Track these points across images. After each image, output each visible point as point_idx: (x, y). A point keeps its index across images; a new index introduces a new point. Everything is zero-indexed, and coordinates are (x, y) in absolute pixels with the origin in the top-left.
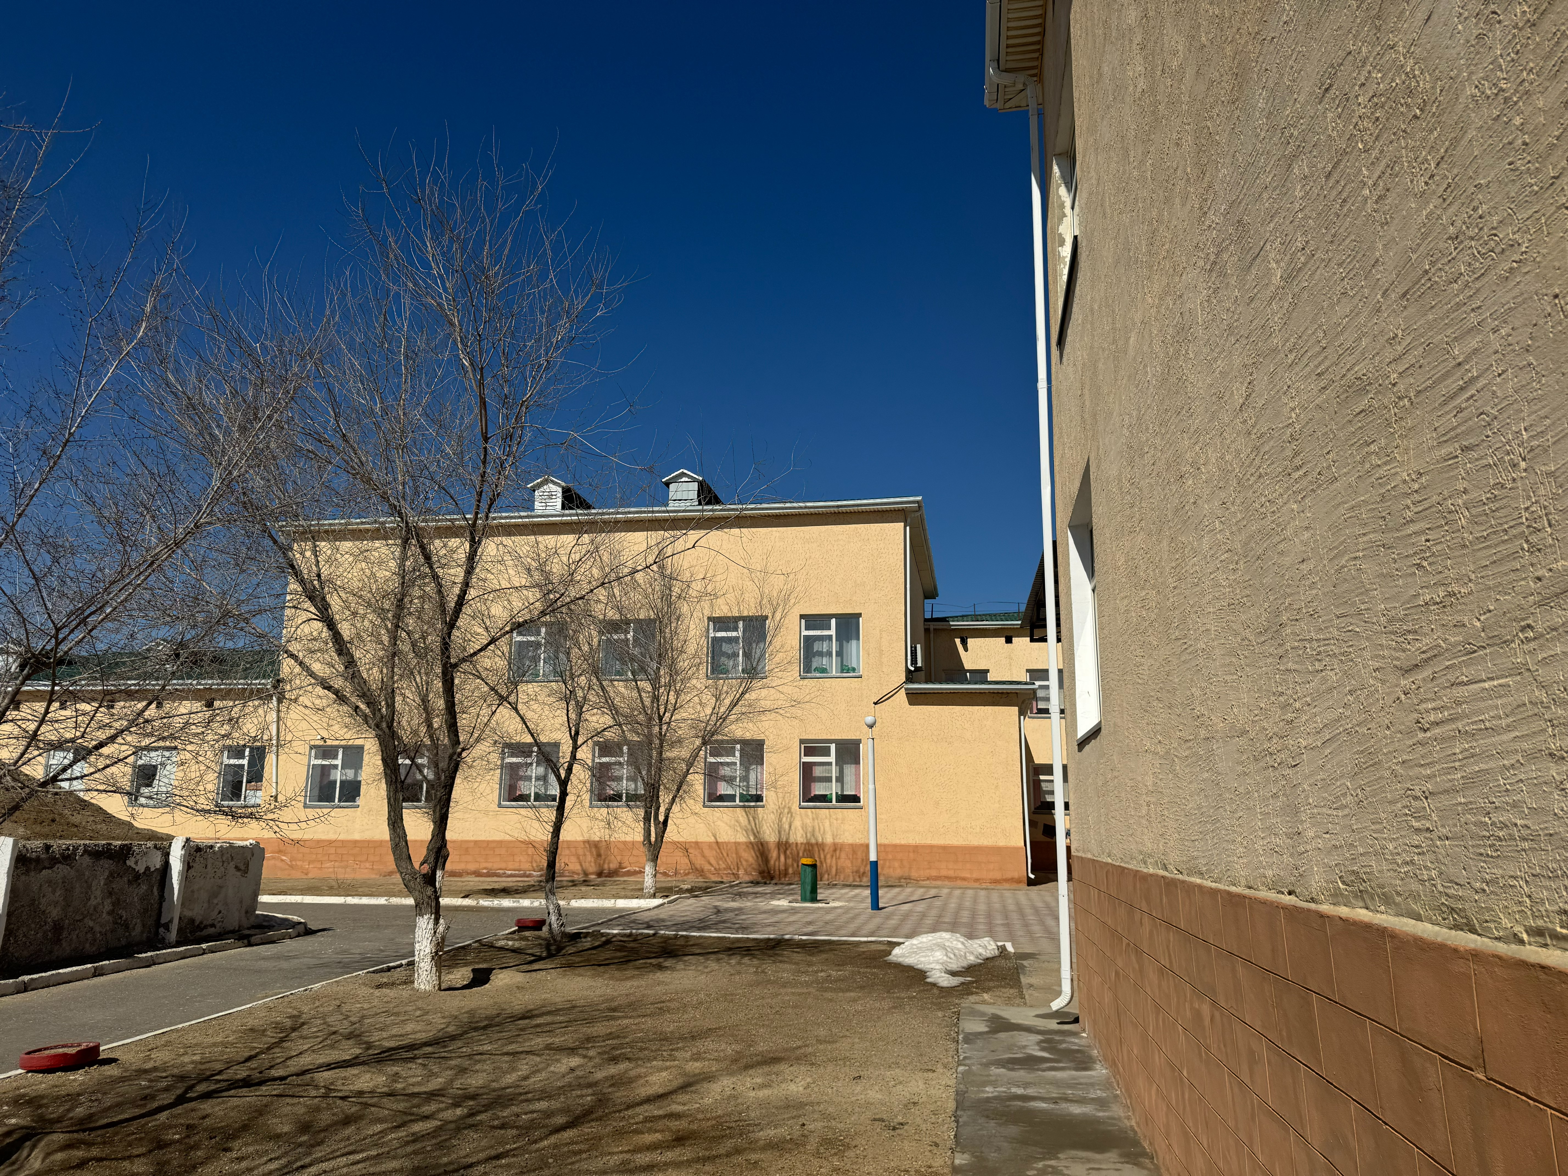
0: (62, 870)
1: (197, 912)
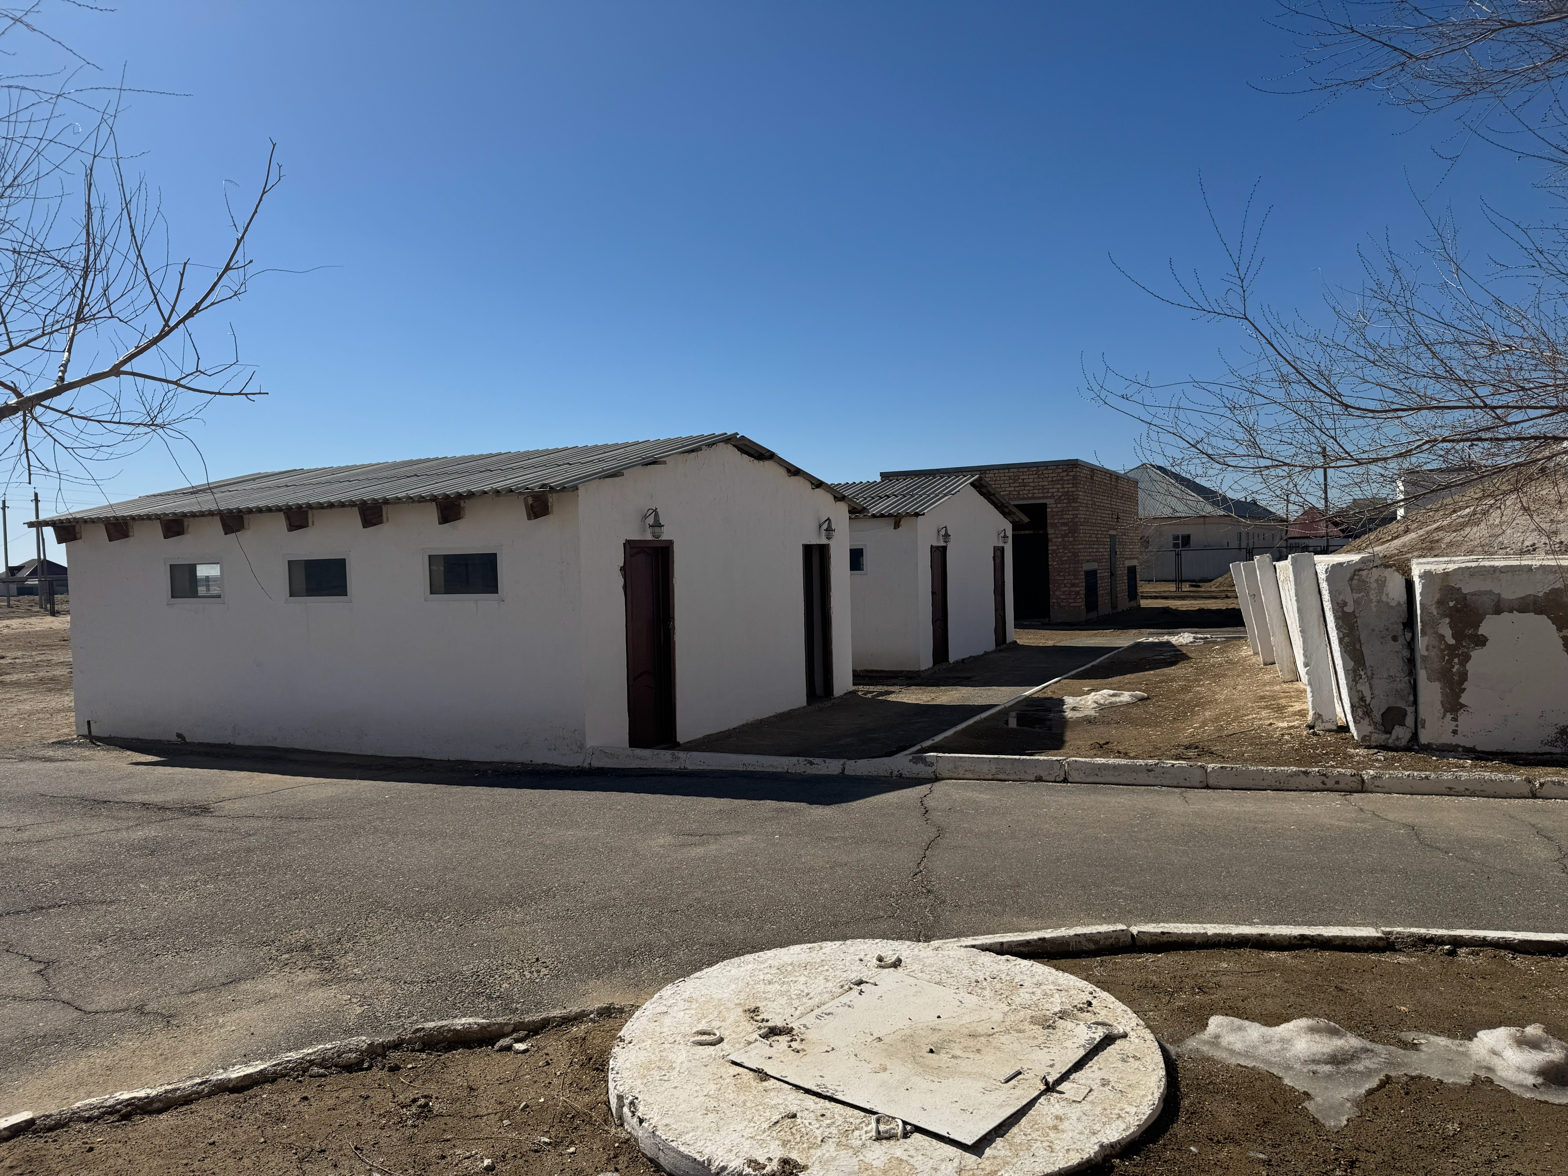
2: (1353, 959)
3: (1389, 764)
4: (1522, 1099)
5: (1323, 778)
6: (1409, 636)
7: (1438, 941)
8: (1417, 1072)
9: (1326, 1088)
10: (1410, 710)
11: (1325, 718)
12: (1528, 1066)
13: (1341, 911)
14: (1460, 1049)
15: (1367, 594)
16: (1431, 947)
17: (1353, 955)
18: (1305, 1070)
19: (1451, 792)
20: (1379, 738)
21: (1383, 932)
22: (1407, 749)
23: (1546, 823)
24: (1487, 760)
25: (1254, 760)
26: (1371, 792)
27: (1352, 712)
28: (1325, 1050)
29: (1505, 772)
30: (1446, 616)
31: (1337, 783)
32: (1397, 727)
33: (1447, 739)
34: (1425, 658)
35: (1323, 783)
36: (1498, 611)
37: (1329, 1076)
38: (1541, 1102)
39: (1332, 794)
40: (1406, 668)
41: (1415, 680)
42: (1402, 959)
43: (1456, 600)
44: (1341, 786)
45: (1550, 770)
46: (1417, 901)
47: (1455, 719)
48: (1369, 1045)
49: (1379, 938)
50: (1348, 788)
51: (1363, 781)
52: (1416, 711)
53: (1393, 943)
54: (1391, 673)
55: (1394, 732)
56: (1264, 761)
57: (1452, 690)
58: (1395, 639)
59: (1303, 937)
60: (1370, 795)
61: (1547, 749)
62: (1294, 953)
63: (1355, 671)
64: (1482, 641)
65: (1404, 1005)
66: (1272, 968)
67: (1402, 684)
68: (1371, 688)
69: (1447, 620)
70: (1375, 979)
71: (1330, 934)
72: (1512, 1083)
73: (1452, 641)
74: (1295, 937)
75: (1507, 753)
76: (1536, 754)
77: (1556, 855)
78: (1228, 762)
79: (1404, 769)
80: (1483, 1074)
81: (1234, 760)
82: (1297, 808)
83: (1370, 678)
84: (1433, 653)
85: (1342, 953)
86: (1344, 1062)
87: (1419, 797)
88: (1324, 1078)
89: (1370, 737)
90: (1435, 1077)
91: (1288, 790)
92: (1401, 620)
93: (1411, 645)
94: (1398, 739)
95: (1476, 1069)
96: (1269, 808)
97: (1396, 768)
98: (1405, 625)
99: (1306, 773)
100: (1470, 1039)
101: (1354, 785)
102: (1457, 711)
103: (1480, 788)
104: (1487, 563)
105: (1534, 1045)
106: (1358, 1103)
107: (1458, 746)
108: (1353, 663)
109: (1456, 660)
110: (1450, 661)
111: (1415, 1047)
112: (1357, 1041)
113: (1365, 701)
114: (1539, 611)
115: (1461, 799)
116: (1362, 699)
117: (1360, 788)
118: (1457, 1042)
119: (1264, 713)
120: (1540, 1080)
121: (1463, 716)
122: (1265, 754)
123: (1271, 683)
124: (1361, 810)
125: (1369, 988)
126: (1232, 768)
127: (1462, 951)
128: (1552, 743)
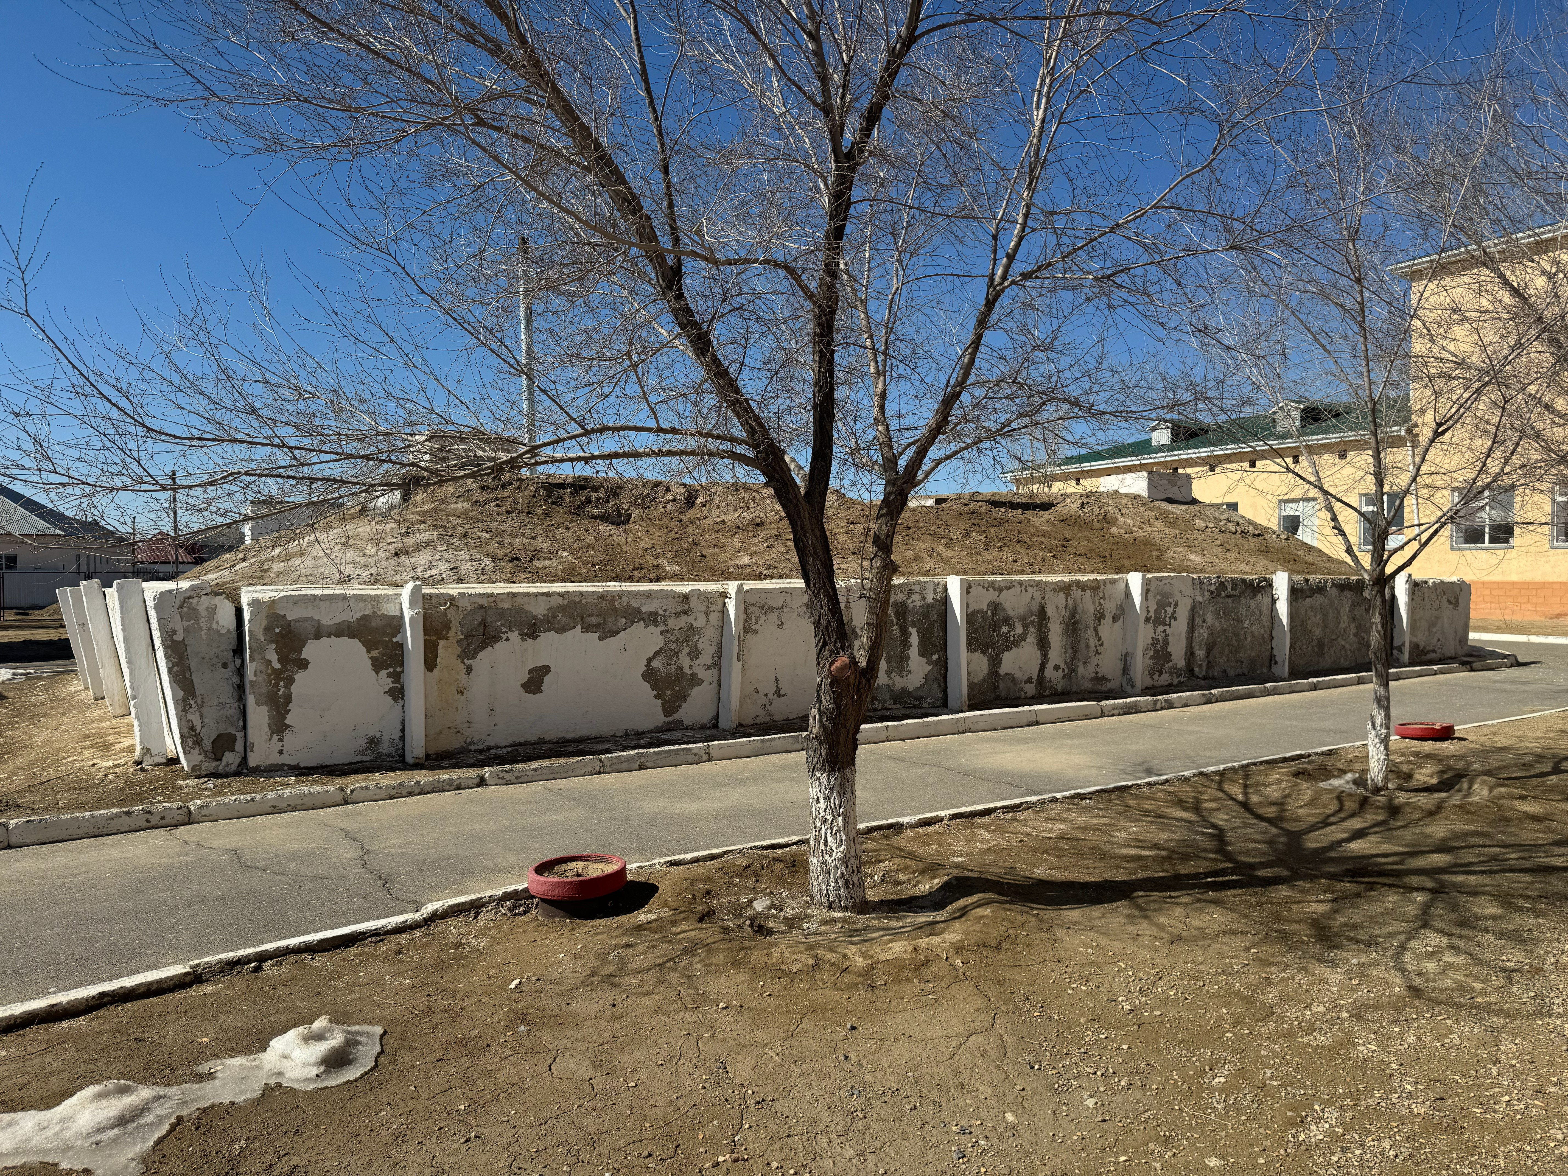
0: (1319, 599)
1: (1421, 639)
2: (157, 1004)
3: (218, 792)
4: (306, 1092)
5: (147, 816)
6: (238, 662)
7: (246, 960)
8: (209, 1103)
9: (110, 1155)
10: (239, 735)
11: (154, 752)
12: (312, 1059)
13: (152, 954)
14: (254, 1063)
15: (198, 621)
16: (238, 968)
17: (157, 999)
18: (87, 1145)
19: (275, 810)
20: (209, 766)
21: (191, 967)
22: (237, 774)
23: (352, 825)
24: (308, 775)
25: (70, 807)
26: (198, 823)
27: (182, 743)
28: (111, 1114)
29: (323, 784)
30: (273, 642)
31: (163, 818)
32: (227, 753)
33: (275, 759)
34: (253, 684)
35: (148, 821)
36: (318, 636)
37: (115, 1141)
38: (321, 1089)
39: (156, 831)
40: (235, 694)
41: (244, 706)
42: (208, 988)
43: (282, 626)
44: (167, 821)
45: (360, 776)
46: (231, 925)
47: (281, 740)
48: (161, 1090)
49: (186, 974)
50: (174, 822)
51: (190, 812)
52: (245, 736)
53: (201, 974)
54: (222, 700)
55: (224, 760)
56: (82, 806)
57: (278, 712)
58: (225, 666)
59: (102, 995)
60: (197, 825)
61: (359, 758)
62: (91, 1016)
63: (184, 700)
64: (304, 665)
65: (206, 1036)
66: (63, 1039)
67: (232, 710)
68: (201, 717)
69: (274, 646)
70: (179, 1018)
71: (134, 984)
72: (298, 1080)
73: (277, 666)
74: (93, 997)
75: (327, 766)
76: (350, 764)
77: (359, 853)
78: (37, 814)
79: (232, 794)
80: (272, 1082)
81: (46, 810)
82: (115, 853)
83: (200, 707)
84: (261, 678)
85: (146, 1001)
86: (133, 1119)
87: (245, 820)
88: (108, 1145)
89: (200, 766)
90: (226, 1101)
91: (107, 835)
92: (231, 647)
93: (240, 671)
94: (228, 765)
95: (267, 1079)
96: (83, 858)
97: (225, 794)
98: (235, 652)
99: (128, 813)
100: (265, 1051)
101: (180, 818)
102: (283, 732)
103: (300, 802)
104: (309, 592)
105: (319, 1037)
106: (144, 1160)
107: (284, 765)
108: (182, 693)
109: (282, 684)
110: (276, 685)
111: (211, 1076)
112: (150, 1091)
113: (195, 730)
114: (352, 635)
115: (283, 815)
116: (192, 728)
117: (187, 820)
118: (252, 1057)
119: (87, 754)
120: (322, 1068)
121: (288, 736)
122: (84, 799)
123: (100, 719)
124: (186, 842)
125: (171, 1030)
126: (40, 821)
127: (266, 965)
128: (362, 753)
